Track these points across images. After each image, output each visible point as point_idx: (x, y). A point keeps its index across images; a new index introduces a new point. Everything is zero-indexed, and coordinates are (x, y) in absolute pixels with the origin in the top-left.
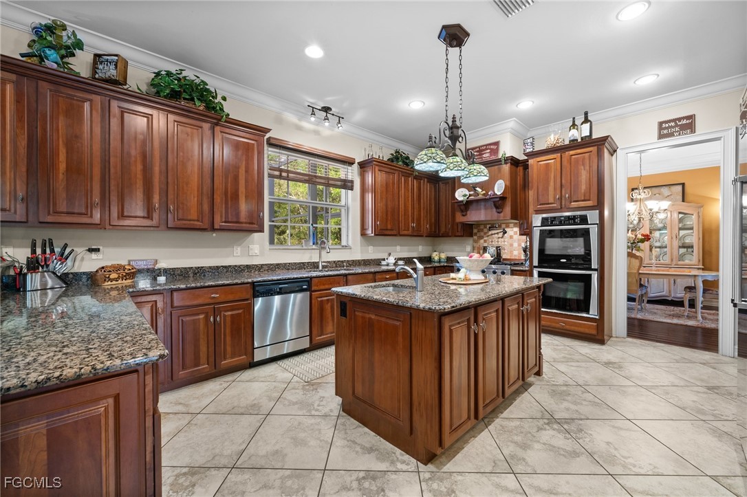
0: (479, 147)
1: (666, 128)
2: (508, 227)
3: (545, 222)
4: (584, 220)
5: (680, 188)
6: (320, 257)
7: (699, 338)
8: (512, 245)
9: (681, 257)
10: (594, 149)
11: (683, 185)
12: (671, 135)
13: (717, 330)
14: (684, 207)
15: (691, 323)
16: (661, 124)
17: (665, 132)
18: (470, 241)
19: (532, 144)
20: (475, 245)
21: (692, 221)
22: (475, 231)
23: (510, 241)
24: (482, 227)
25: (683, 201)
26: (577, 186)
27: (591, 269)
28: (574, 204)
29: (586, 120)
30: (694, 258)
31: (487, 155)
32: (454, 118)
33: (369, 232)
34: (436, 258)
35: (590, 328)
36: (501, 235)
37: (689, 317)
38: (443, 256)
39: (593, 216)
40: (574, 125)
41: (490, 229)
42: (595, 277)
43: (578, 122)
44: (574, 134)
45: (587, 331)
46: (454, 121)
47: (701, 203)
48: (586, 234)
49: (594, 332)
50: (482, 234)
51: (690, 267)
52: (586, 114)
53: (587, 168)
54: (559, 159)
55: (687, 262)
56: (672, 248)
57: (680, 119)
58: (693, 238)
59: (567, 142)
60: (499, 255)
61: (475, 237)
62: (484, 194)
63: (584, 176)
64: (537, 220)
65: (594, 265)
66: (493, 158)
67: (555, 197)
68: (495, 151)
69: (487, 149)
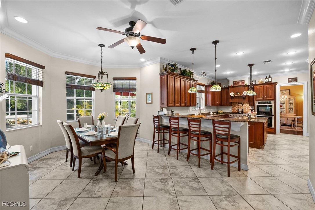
0: (238, 81)
1: (290, 80)
2: (244, 103)
3: (259, 103)
4: (270, 103)
5: (289, 91)
6: (200, 112)
7: (296, 133)
8: (245, 109)
9: (289, 112)
10: (273, 85)
11: (290, 90)
12: (292, 82)
13: (303, 132)
14: (290, 97)
15: (294, 130)
16: (289, 79)
17: (290, 81)
18: (231, 107)
19: (255, 82)
20: (233, 108)
21: (293, 101)
22: (233, 104)
23: (245, 107)
24: (235, 103)
25: (290, 95)
26: (268, 94)
27: (272, 115)
28: (267, 99)
29: (270, 77)
30: (293, 112)
31: (241, 84)
33: (209, 105)
34: (220, 112)
35: (272, 130)
36: (242, 106)
37: (293, 129)
38: (222, 112)
39: (273, 102)
40: (267, 78)
41: (239, 104)
42: (273, 117)
43: (268, 77)
44: (267, 80)
45: (271, 131)
47: (295, 96)
48: (271, 106)
49: (273, 131)
50: (235, 105)
51: (292, 115)
52: (270, 75)
53: (271, 90)
54: (263, 87)
55: (291, 113)
56: (287, 109)
57: (294, 78)
58: (293, 106)
59: (265, 83)
60: (243, 111)
61: (233, 106)
62: (240, 95)
63: (270, 91)
64: (256, 102)
65: (273, 114)
66: (243, 85)
67: (262, 97)
68: (244, 83)
69: (240, 82)
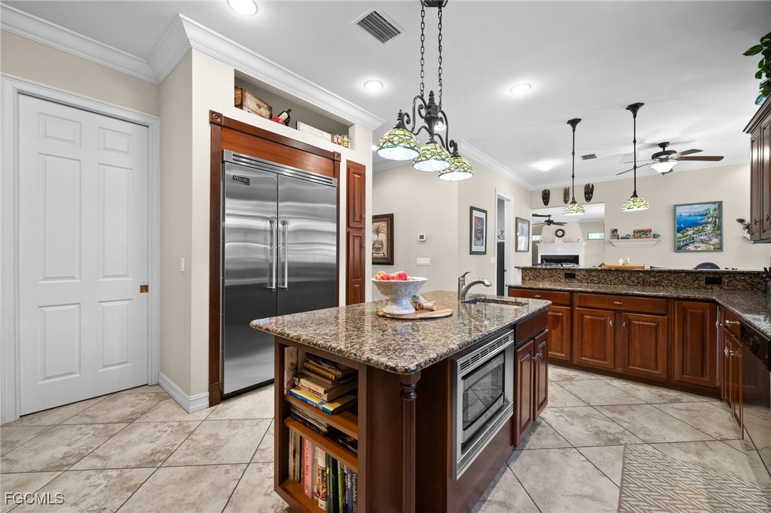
32: (432, 94)
46: (432, 100)
